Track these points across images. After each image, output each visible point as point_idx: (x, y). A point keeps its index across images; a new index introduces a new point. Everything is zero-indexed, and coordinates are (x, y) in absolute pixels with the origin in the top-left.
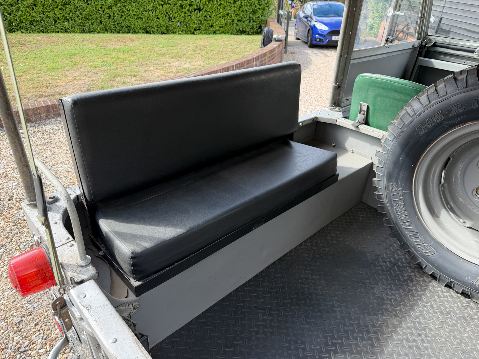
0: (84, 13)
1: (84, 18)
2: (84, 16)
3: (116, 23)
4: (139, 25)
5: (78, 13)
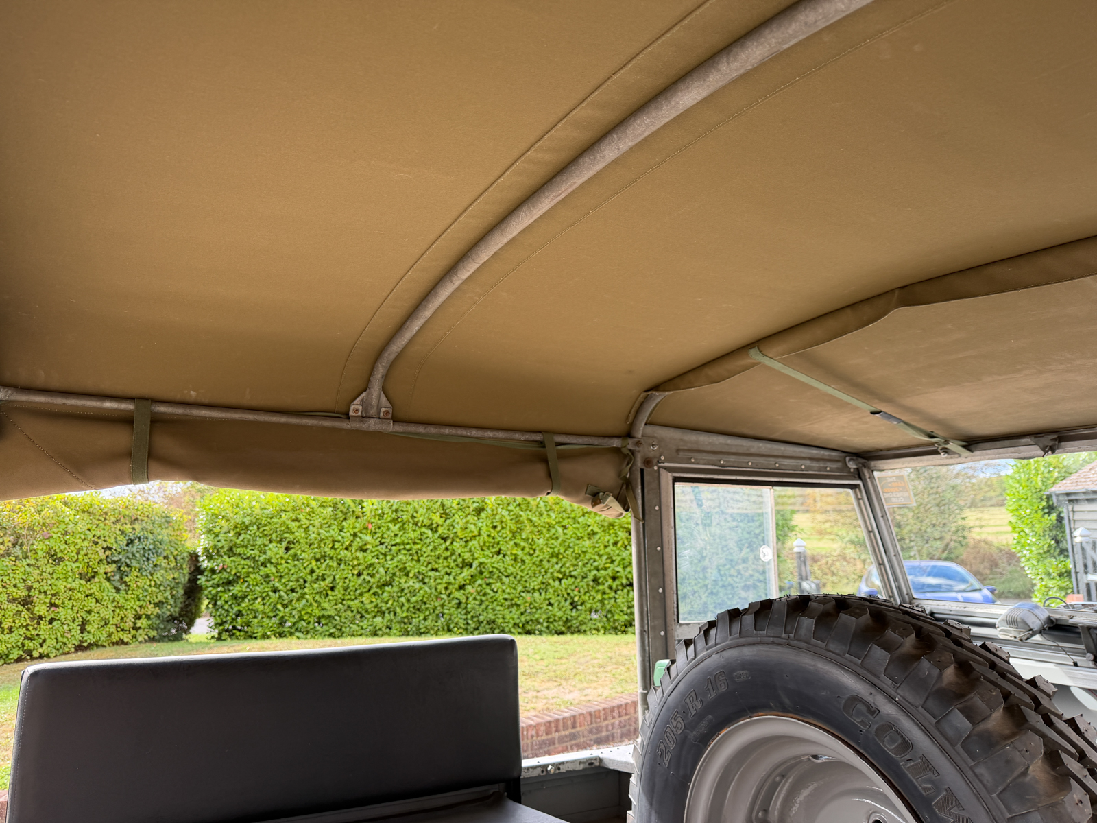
0: (414, 599)
1: (411, 609)
2: (412, 605)
3: (469, 616)
4: (513, 619)
5: (403, 600)
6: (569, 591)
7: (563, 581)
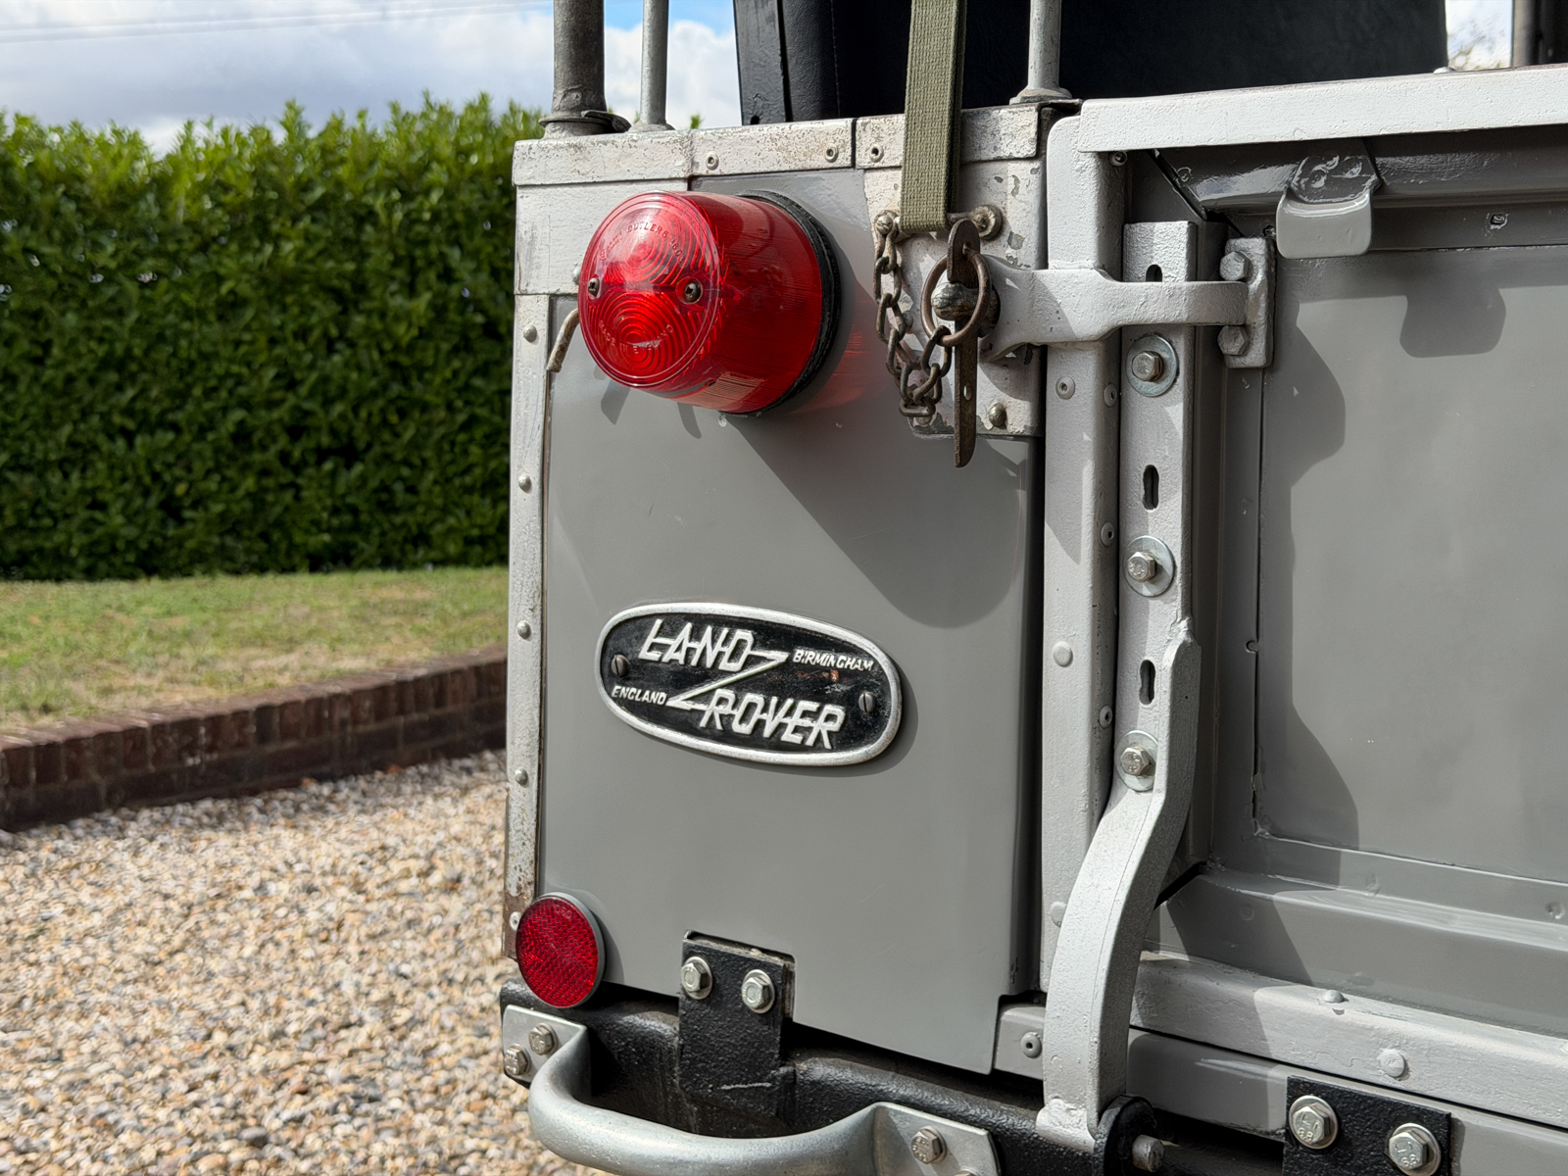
6: (158, 467)
7: (139, 440)
